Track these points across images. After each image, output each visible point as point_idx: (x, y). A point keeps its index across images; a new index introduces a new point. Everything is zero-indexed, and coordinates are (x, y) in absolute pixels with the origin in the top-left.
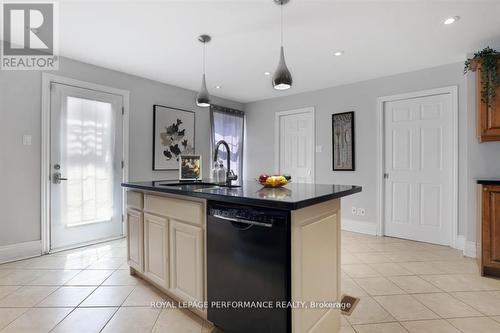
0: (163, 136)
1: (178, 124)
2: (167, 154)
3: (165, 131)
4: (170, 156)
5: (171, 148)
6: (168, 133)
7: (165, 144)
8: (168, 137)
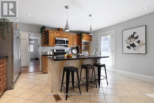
0: (126, 41)
1: (134, 34)
2: (128, 47)
3: (127, 39)
4: (130, 48)
5: (131, 45)
6: (129, 39)
7: (127, 44)
8: (129, 41)
